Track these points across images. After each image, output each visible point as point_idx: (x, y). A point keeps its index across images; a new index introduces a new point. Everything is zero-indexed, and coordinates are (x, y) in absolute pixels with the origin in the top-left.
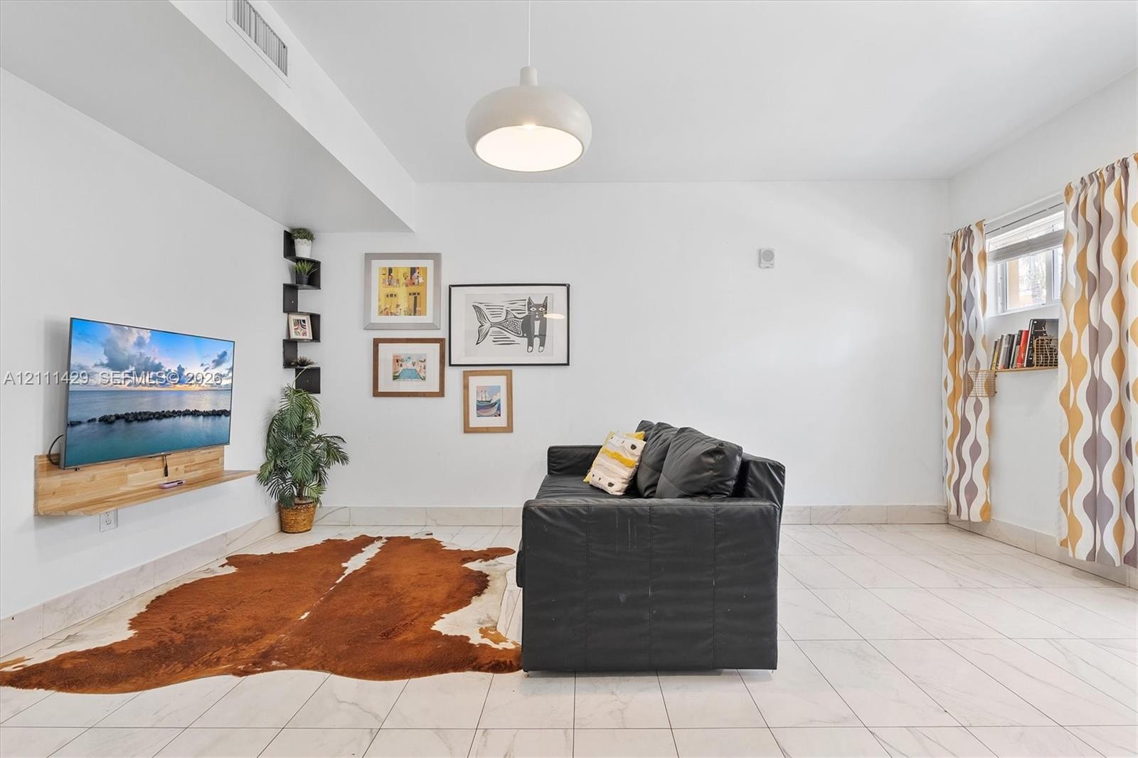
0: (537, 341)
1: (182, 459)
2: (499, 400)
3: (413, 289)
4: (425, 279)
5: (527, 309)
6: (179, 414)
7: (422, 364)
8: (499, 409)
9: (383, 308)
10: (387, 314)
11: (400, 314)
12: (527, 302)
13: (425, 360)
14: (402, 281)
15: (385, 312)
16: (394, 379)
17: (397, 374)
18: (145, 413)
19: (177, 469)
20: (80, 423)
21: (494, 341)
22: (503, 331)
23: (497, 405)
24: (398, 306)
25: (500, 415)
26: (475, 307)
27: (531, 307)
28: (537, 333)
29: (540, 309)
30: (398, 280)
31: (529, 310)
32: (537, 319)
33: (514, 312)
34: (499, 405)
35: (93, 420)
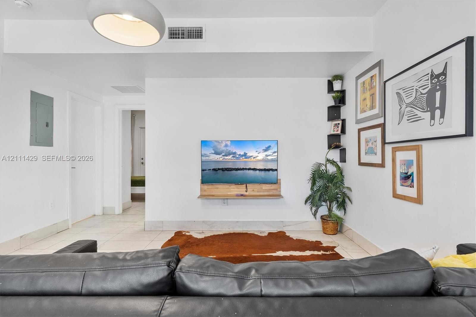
0: (438, 113)
1: (256, 187)
2: (413, 173)
3: (372, 91)
4: (376, 83)
5: (430, 83)
6: (246, 169)
7: (375, 143)
8: (413, 181)
9: (362, 109)
10: (363, 113)
11: (367, 111)
12: (429, 76)
13: (376, 141)
14: (368, 88)
15: (363, 111)
16: (366, 154)
17: (366, 151)
18: (230, 168)
19: (253, 190)
20: (206, 170)
21: (408, 120)
22: (413, 110)
23: (411, 178)
24: (367, 105)
25: (413, 187)
26: (398, 94)
27: (433, 79)
28: (438, 105)
29: (440, 79)
30: (367, 88)
31: (432, 83)
32: (438, 91)
33: (420, 89)
34: (413, 177)
35: (210, 169)
